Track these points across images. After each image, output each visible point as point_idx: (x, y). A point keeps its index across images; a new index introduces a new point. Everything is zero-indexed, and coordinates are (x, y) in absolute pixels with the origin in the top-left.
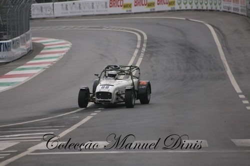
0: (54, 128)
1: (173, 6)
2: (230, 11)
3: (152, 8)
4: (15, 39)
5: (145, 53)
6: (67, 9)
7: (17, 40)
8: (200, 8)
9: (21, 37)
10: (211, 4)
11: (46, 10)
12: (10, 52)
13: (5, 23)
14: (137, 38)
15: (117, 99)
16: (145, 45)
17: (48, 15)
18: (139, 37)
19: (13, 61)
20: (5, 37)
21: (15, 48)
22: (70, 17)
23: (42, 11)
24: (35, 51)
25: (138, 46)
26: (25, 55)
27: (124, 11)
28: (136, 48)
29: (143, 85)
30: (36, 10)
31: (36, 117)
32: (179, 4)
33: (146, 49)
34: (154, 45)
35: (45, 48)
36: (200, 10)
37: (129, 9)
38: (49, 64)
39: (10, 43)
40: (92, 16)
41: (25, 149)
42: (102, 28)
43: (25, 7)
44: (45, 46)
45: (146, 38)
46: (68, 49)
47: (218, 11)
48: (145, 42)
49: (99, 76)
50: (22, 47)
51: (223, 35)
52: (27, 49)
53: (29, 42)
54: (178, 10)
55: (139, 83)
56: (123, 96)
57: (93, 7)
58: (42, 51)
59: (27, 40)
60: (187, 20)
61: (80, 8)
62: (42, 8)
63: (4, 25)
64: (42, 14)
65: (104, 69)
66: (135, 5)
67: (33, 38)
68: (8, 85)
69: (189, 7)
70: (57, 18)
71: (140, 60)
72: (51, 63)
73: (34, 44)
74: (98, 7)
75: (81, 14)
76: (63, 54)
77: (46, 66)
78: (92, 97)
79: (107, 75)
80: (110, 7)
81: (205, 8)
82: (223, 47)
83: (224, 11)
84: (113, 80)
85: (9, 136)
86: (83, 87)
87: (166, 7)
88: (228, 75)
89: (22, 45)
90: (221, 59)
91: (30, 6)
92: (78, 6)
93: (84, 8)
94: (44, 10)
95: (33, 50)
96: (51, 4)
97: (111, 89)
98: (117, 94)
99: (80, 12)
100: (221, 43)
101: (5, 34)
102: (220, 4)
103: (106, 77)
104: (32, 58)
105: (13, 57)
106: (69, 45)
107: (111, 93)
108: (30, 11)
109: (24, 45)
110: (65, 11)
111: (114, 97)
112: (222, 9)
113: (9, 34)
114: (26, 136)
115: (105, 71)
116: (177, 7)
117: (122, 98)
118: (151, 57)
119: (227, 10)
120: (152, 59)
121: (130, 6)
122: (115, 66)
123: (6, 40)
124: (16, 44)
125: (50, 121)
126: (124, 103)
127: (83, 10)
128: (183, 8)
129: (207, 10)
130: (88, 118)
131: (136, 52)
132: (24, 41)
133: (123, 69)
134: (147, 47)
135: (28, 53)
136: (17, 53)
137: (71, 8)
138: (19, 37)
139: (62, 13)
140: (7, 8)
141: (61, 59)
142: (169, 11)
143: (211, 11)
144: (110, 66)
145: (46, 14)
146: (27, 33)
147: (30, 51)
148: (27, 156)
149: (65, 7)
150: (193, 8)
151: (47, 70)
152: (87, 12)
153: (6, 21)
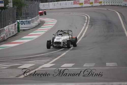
0: (50, 58)
1: (101, 4)
2: (126, 5)
3: (92, 5)
4: (32, 19)
5: (89, 25)
6: (55, 5)
7: (33, 19)
8: (113, 4)
9: (35, 18)
10: (118, 3)
11: (46, 6)
12: (30, 24)
13: (28, 12)
14: (85, 18)
15: (63, 45)
16: (89, 21)
17: (47, 8)
18: (86, 18)
19: (32, 29)
20: (28, 18)
21: (32, 23)
22: (56, 9)
23: (44, 6)
24: (41, 24)
25: (86, 21)
26: (37, 26)
27: (80, 6)
28: (85, 22)
29: (74, 38)
30: (41, 6)
31: (42, 53)
32: (104, 3)
33: (89, 23)
34: (93, 21)
35: (46, 22)
36: (113, 5)
37: (82, 5)
38: (47, 30)
39: (30, 21)
40: (66, 8)
41: (38, 67)
42: (70, 14)
43: (37, 5)
44: (45, 22)
45: (89, 18)
46: (56, 23)
47: (121, 6)
48: (89, 19)
49: (55, 35)
50: (35, 22)
51: (123, 16)
52: (38, 23)
53: (39, 20)
54: (103, 6)
55: (72, 37)
56: (66, 43)
57: (66, 4)
58: (44, 24)
59: (38, 19)
60: (107, 10)
61: (61, 5)
62: (44, 5)
63: (28, 13)
64: (44, 8)
65: (57, 32)
66: (85, 4)
67: (40, 18)
68: (30, 39)
69: (108, 4)
70: (50, 9)
71: (87, 27)
72: (48, 29)
73: (41, 21)
74: (68, 4)
75: (61, 8)
76: (53, 25)
77: (46, 30)
78: (52, 44)
79: (58, 34)
80: (74, 4)
81: (115, 4)
82: (123, 22)
83: (124, 6)
84: (61, 37)
85: (30, 61)
86: (48, 40)
87: (98, 4)
88: (125, 34)
89: (36, 21)
90: (122, 27)
91: (39, 4)
92: (60, 4)
93: (62, 5)
94: (45, 6)
95: (40, 24)
96: (48, 3)
97: (61, 41)
98: (63, 43)
99: (61, 7)
100: (123, 20)
101: (28, 17)
102: (122, 3)
103: (58, 35)
104: (40, 27)
105: (32, 27)
106: (56, 21)
107: (61, 42)
108: (39, 6)
109: (37, 21)
110: (54, 6)
111: (62, 44)
112: (123, 5)
113: (30, 17)
114: (38, 62)
115: (57, 33)
116: (103, 4)
117: (65, 44)
118: (91, 26)
119: (125, 5)
120: (92, 27)
121: (82, 4)
122: (61, 31)
123: (29, 19)
124: (33, 21)
125: (48, 55)
126: (67, 46)
127: (62, 6)
128: (106, 4)
129: (116, 5)
130: (65, 53)
131: (85, 24)
132: (36, 19)
133: (65, 31)
134: (90, 22)
135: (38, 25)
136: (33, 25)
137: (57, 5)
138: (34, 18)
139: (53, 7)
140: (29, 5)
141: (52, 28)
142: (100, 6)
143: (118, 6)
144: (59, 31)
145: (46, 8)
146: (38, 16)
147: (39, 24)
148: (38, 70)
149: (54, 4)
150: (110, 5)
151: (46, 32)
152: (63, 6)
153: (28, 11)
